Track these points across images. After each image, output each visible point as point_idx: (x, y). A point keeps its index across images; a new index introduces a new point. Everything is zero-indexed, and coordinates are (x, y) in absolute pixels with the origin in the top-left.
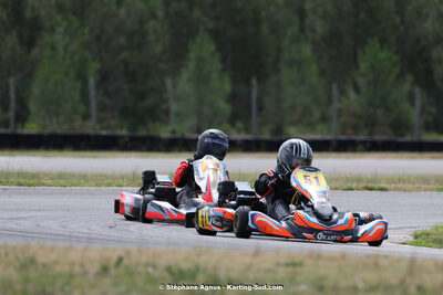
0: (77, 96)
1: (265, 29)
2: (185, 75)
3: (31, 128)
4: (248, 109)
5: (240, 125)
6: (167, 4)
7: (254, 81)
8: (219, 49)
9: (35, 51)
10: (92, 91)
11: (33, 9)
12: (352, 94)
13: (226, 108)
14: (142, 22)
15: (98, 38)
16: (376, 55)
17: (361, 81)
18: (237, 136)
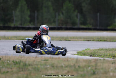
5: (32, 23)
7: (36, 12)
8: (27, 3)
16: (68, 5)
17: (64, 12)
18: (31, 26)
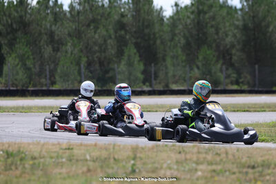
0: (76, 73)
1: (158, 42)
2: (123, 62)
3: (56, 87)
4: (151, 77)
5: (147, 84)
6: (116, 32)
7: (153, 65)
8: (138, 51)
9: (59, 54)
10: (83, 70)
11: (58, 35)
12: (196, 70)
13: (141, 77)
14: (105, 41)
15: (87, 47)
16: (206, 52)
17: (200, 64)
18: (146, 88)
